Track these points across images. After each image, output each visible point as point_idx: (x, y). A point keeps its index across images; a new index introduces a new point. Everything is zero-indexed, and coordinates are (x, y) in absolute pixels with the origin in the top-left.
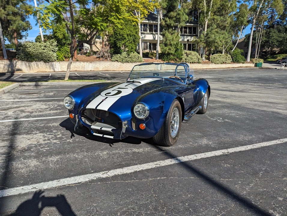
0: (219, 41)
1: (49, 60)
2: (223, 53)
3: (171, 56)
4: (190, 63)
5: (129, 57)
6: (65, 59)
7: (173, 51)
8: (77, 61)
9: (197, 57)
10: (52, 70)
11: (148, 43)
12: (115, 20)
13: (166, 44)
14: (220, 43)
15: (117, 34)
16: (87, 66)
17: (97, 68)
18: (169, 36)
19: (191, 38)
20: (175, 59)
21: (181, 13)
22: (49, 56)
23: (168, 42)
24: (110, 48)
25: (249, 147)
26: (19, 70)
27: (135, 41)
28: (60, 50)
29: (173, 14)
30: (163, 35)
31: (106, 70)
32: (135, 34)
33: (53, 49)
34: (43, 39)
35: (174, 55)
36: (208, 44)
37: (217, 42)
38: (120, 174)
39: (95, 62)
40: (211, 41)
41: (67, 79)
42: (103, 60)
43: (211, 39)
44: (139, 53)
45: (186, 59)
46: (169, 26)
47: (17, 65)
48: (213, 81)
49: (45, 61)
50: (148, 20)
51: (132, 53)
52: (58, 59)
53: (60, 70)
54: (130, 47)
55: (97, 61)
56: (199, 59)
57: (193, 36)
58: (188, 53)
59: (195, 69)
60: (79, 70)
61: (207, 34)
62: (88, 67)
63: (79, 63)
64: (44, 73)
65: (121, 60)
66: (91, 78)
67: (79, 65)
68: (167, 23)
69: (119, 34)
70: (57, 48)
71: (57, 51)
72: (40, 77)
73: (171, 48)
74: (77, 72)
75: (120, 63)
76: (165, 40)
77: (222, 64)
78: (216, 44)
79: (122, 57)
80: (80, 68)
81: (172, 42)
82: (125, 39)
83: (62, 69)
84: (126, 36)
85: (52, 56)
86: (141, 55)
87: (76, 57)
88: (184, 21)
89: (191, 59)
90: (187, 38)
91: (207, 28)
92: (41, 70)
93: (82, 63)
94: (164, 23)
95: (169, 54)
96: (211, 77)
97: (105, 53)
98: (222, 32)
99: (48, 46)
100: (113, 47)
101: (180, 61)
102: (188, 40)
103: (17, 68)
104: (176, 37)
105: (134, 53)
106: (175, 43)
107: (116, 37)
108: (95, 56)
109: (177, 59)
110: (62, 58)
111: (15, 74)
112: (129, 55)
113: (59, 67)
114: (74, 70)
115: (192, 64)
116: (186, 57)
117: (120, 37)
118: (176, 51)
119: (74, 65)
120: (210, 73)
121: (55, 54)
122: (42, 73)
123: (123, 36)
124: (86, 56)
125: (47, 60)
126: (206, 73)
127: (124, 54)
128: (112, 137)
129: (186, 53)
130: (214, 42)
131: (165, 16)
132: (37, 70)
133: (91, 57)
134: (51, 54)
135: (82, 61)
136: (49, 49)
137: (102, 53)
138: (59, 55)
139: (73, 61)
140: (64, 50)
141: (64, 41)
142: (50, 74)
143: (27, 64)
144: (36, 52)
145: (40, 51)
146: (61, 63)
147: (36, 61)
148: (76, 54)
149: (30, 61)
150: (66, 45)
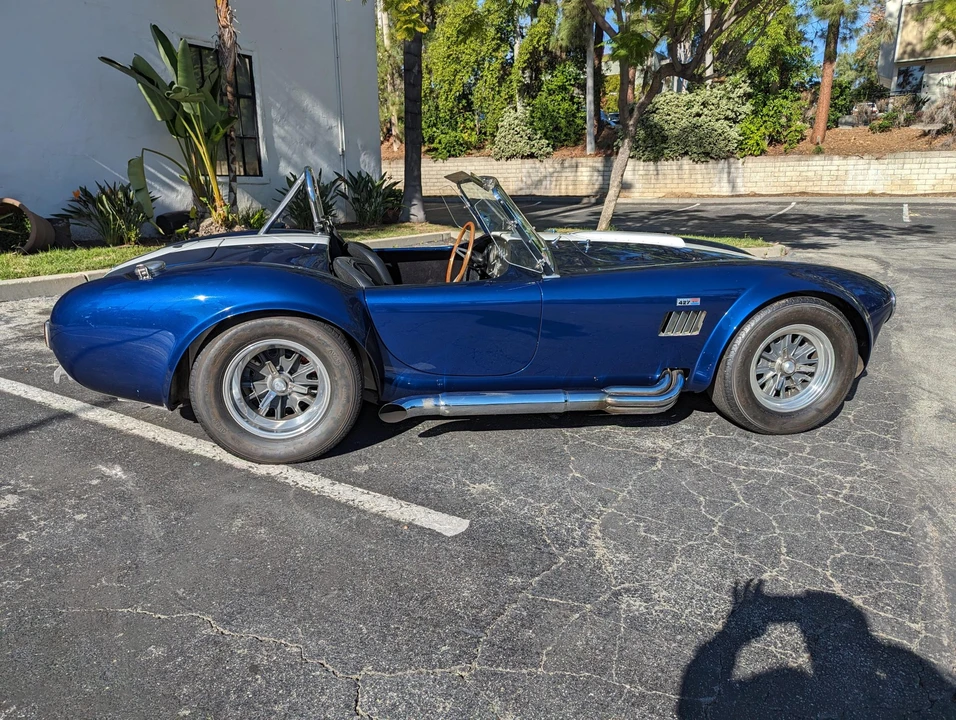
1: (708, 154)
6: (768, 149)
8: (819, 152)
16: (856, 175)
17: (906, 182)
22: (711, 140)
33: (729, 113)
39: (901, 155)
42: (946, 147)
49: (696, 159)
52: (743, 149)
53: (741, 191)
55: (914, 150)
60: (816, 189)
62: (861, 178)
63: (822, 163)
64: (681, 201)
67: (820, 168)
70: (748, 107)
71: (743, 116)
80: (825, 183)
83: (749, 185)
85: (721, 138)
87: (819, 139)
92: (674, 191)
93: (837, 161)
99: (715, 101)
108: (913, 129)
110: (758, 145)
113: (740, 179)
114: (798, 189)
119: (801, 169)
121: (734, 133)
122: (675, 201)
124: (871, 129)
125: (701, 153)
132: (665, 190)
133: (896, 133)
134: (720, 131)
135: (838, 154)
136: (716, 112)
137: (946, 112)
138: (748, 132)
139: (801, 153)
140: (771, 113)
141: (774, 76)
142: (697, 204)
143: (641, 168)
144: (672, 126)
145: (684, 123)
146: (750, 165)
147: (667, 160)
148: (821, 124)
149: (650, 160)
150: (787, 92)
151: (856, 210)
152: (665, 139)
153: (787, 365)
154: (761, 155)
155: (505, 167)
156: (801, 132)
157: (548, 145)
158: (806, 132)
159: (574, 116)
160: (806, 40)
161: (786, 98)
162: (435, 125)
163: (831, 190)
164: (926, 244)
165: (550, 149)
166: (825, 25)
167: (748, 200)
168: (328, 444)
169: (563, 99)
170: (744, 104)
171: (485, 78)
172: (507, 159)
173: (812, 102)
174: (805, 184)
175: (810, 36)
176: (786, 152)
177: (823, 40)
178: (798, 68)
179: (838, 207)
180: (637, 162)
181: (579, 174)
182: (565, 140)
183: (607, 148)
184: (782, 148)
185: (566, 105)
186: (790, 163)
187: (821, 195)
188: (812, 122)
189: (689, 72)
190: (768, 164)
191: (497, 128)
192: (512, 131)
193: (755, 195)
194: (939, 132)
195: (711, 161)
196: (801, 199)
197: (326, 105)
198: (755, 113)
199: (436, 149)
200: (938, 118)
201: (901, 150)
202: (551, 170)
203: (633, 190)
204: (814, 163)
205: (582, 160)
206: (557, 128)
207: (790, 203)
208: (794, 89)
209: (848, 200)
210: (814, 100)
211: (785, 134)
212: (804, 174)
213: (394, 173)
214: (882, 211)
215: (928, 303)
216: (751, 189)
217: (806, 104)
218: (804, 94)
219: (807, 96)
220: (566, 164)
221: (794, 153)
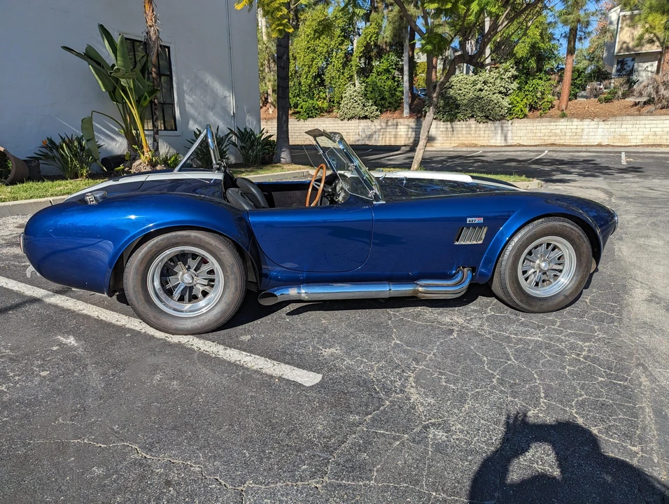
1: (487, 117)
6: (529, 114)
8: (564, 116)
16: (589, 132)
17: (623, 136)
22: (490, 107)
31: (653, 145)
33: (502, 89)
39: (620, 118)
42: (650, 113)
49: (479, 120)
52: (512, 114)
55: (629, 115)
60: (562, 142)
62: (592, 134)
63: (566, 123)
64: (469, 149)
67: (565, 127)
70: (515, 85)
71: (512, 91)
80: (568, 138)
83: (516, 138)
85: (497, 106)
87: (564, 107)
92: (464, 142)
93: (576, 122)
97: (662, 88)
99: (492, 81)
108: (628, 101)
110: (522, 111)
113: (510, 135)
114: (549, 142)
119: (552, 127)
121: (505, 102)
122: (465, 149)
124: (599, 100)
125: (482, 116)
132: (458, 142)
133: (616, 103)
134: (496, 101)
135: (577, 118)
136: (493, 88)
137: (650, 89)
138: (515, 102)
139: (551, 117)
140: (531, 89)
141: (533, 64)
142: (480, 151)
143: (442, 126)
144: (463, 98)
145: (471, 95)
146: (516, 125)
147: (459, 121)
148: (565, 96)
149: (447, 121)
150: (542, 75)
151: (590, 156)
152: (458, 106)
153: (543, 265)
154: (524, 118)
155: (347, 125)
156: (551, 102)
157: (377, 110)
158: (555, 103)
159: (395, 90)
160: (554, 39)
161: (541, 79)
162: (298, 95)
163: (572, 142)
164: (638, 179)
165: (378, 113)
166: (567, 29)
167: (515, 149)
168: (222, 320)
169: (388, 78)
170: (512, 83)
171: (333, 63)
172: (349, 119)
173: (559, 82)
174: (554, 138)
175: (557, 36)
176: (541, 116)
177: (566, 39)
178: (549, 58)
179: (577, 154)
180: (439, 122)
181: (398, 130)
182: (389, 107)
183: (418, 112)
184: (538, 113)
185: (389, 83)
186: (544, 124)
187: (565, 145)
188: (559, 95)
189: (474, 61)
190: (529, 124)
191: (342, 98)
192: (352, 100)
193: (520, 145)
194: (645, 103)
195: (490, 122)
196: (551, 148)
197: (223, 82)
198: (520, 89)
199: (299, 112)
200: (645, 93)
201: (620, 115)
202: (379, 127)
203: (436, 141)
204: (560, 124)
205: (401, 120)
206: (383, 99)
207: (544, 151)
208: (546, 73)
209: (584, 149)
210: (560, 80)
211: (540, 103)
212: (553, 131)
213: (270, 128)
214: (607, 157)
215: (639, 221)
216: (517, 142)
217: (554, 83)
218: (553, 76)
219: (555, 77)
220: (390, 124)
221: (546, 117)
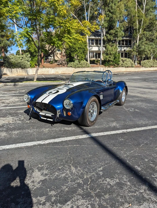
0: (148, 50)
1: (25, 67)
2: (152, 59)
3: (111, 62)
4: (126, 67)
5: (80, 64)
6: (35, 66)
7: (112, 59)
8: (44, 67)
9: (131, 63)
10: (26, 74)
11: (95, 53)
12: (67, 40)
13: (107, 54)
14: (148, 52)
15: (71, 47)
16: (50, 71)
17: (57, 72)
18: (109, 48)
19: (127, 48)
20: (114, 65)
21: (119, 31)
22: (25, 65)
23: (109, 52)
24: (67, 57)
25: (143, 128)
26: (5, 74)
27: (84, 52)
28: (32, 60)
29: (112, 31)
30: (106, 47)
31: (64, 74)
32: (84, 47)
33: (27, 60)
34: (21, 53)
35: (113, 62)
36: (140, 53)
37: (146, 51)
38: (52, 142)
40: (142, 50)
41: (35, 80)
42: (61, 67)
43: (142, 49)
44: (87, 61)
45: (122, 65)
46: (109, 41)
47: (4, 71)
48: (140, 81)
49: (22, 68)
50: (95, 36)
51: (82, 61)
52: (31, 66)
53: (32, 74)
54: (81, 57)
55: (57, 67)
56: (132, 64)
57: (129, 46)
58: (124, 60)
59: (129, 72)
60: (45, 73)
61: (139, 45)
65: (74, 66)
66: (52, 79)
67: (45, 70)
68: (108, 38)
69: (73, 47)
70: (30, 59)
71: (30, 61)
72: (18, 79)
73: (111, 56)
74: (44, 75)
75: (73, 68)
76: (106, 51)
77: (150, 67)
78: (146, 53)
79: (75, 64)
81: (111, 52)
82: (77, 51)
84: (77, 49)
85: (27, 64)
86: (89, 62)
87: (43, 65)
88: (121, 36)
89: (126, 64)
90: (124, 48)
91: (139, 41)
92: (19, 74)
93: (47, 69)
94: (106, 39)
95: (109, 61)
96: (139, 78)
97: (63, 61)
98: (151, 43)
99: (24, 57)
100: (69, 57)
101: (117, 66)
102: (125, 50)
103: (4, 72)
104: (115, 48)
105: (83, 61)
106: (114, 53)
107: (70, 50)
108: (56, 64)
109: (116, 65)
111: (2, 77)
112: (80, 62)
113: (32, 72)
114: (42, 74)
115: (127, 68)
116: (122, 63)
117: (73, 50)
118: (114, 59)
120: (140, 75)
121: (29, 63)
122: (21, 76)
123: (75, 49)
124: (50, 63)
125: (23, 67)
126: (137, 75)
127: (76, 62)
128: (52, 120)
129: (123, 60)
130: (144, 51)
131: (107, 33)
133: (53, 64)
136: (25, 59)
137: (61, 61)
138: (31, 63)
139: (41, 67)
140: (35, 60)
141: (35, 54)
142: (26, 77)
144: (16, 62)
145: (19, 61)
146: (33, 69)
147: (16, 68)
148: (43, 62)
163: (47, 74)
194: (60, 64)
212: (42, 71)
216: (34, 74)
